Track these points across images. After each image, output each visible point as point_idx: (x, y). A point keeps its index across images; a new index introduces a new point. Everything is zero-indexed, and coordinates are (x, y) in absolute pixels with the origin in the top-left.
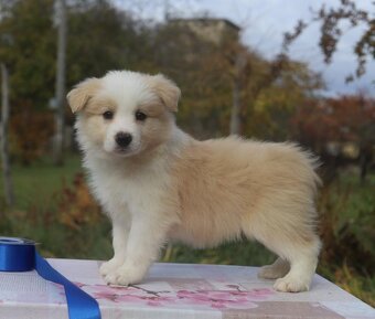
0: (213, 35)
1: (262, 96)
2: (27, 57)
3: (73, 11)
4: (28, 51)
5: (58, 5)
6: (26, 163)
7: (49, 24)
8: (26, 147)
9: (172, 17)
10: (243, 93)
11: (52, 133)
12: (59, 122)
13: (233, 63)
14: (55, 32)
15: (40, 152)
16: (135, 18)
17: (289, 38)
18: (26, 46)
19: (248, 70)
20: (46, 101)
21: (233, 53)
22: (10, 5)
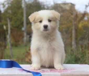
0: (67, 7)
1: (81, 23)
2: (15, 16)
3: (28, 3)
4: (15, 15)
5: (23, 1)
6: (16, 46)
7: (21, 7)
8: (16, 42)
9: (55, 3)
10: (75, 23)
11: (23, 37)
12: (25, 34)
13: (72, 14)
14: (23, 9)
15: (20, 43)
16: (45, 4)
17: (87, 6)
18: (15, 13)
19: (77, 16)
20: (21, 28)
21: (72, 11)
22: (10, 2)
